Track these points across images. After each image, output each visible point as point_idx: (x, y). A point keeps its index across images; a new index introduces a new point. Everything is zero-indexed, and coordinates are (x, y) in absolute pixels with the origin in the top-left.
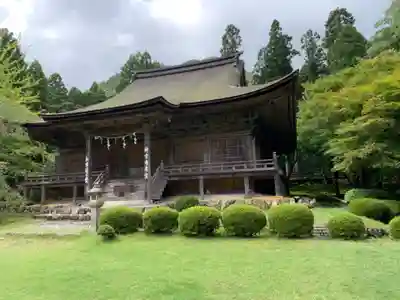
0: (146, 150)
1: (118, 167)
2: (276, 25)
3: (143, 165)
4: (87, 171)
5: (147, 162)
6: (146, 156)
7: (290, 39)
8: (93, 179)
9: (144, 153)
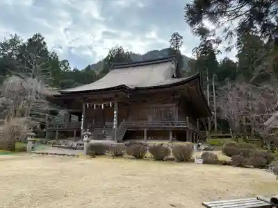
0: (115, 112)
1: (98, 121)
3: (113, 121)
5: (115, 120)
6: (115, 116)
8: (85, 127)
9: (114, 114)
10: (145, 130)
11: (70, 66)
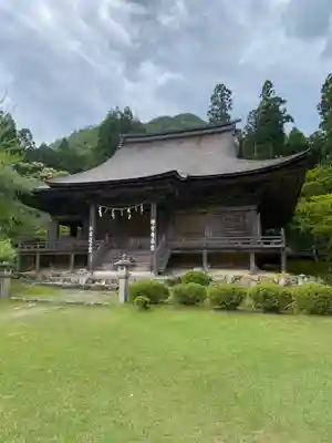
0: (153, 222)
2: (268, 86)
4: (91, 240)
5: (153, 235)
6: (153, 228)
7: (282, 102)
9: (150, 225)
10: (205, 252)
11: (34, 139)
